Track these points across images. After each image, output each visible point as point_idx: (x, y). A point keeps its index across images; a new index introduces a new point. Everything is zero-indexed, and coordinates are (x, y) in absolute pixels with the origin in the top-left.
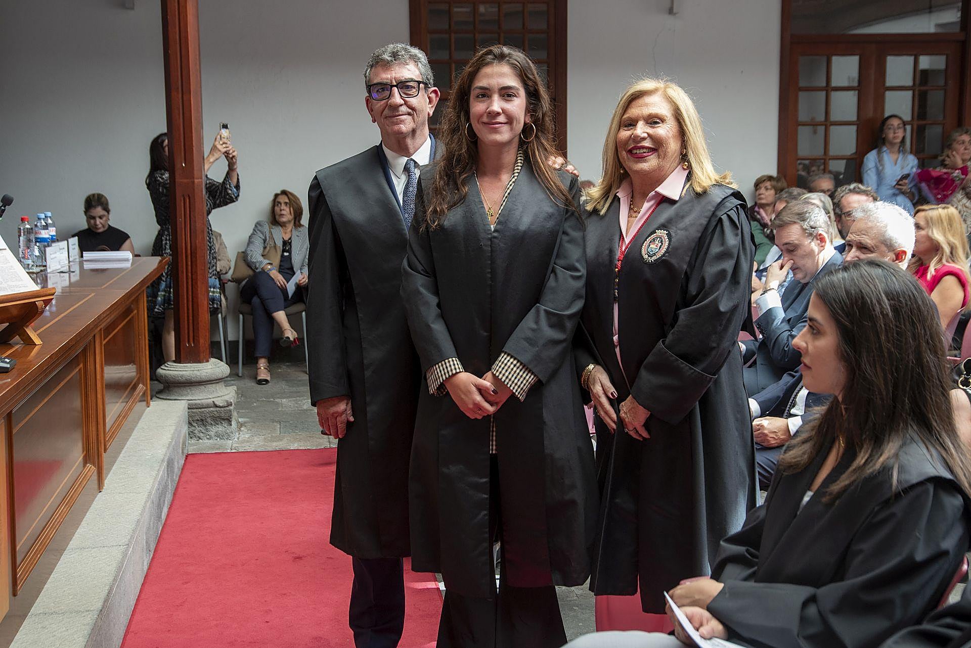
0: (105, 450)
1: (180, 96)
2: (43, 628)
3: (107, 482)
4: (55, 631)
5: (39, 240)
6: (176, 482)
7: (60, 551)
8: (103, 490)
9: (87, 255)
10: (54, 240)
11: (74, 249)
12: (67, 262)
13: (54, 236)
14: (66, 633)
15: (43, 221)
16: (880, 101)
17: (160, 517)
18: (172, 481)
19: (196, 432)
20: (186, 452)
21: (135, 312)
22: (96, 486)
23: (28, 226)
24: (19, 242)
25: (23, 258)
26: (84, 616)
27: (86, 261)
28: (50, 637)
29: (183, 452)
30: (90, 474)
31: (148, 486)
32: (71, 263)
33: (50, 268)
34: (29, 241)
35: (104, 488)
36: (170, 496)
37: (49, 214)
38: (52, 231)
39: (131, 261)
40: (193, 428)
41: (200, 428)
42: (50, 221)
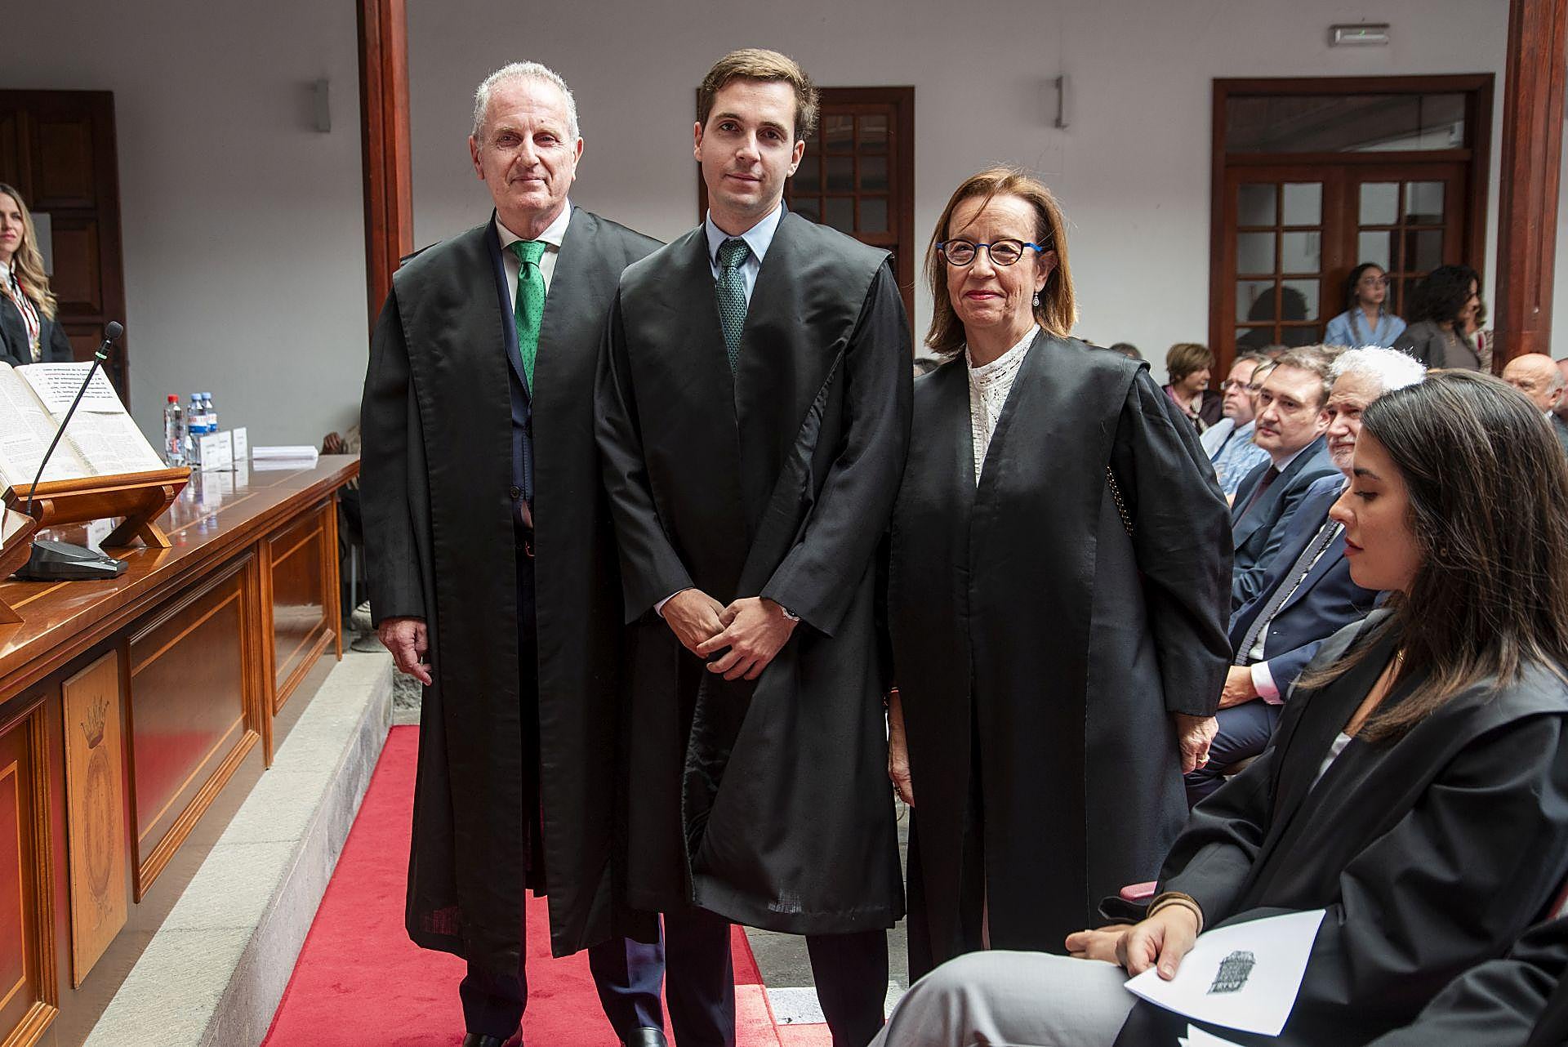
0: (275, 713)
1: (384, 237)
2: (177, 949)
3: (278, 757)
4: (192, 954)
5: (193, 430)
6: (375, 762)
7: (208, 846)
8: (271, 768)
9: (258, 452)
10: (212, 430)
11: (241, 443)
12: (231, 460)
13: (214, 425)
14: (208, 957)
15: (198, 404)
16: (1352, 245)
17: (350, 807)
18: (369, 760)
19: (405, 697)
20: (390, 723)
21: (321, 529)
22: (261, 762)
23: (177, 408)
24: (165, 429)
25: (172, 451)
26: (233, 935)
27: (256, 459)
28: (185, 962)
29: (385, 723)
30: (251, 743)
31: (333, 763)
32: (236, 463)
33: (205, 465)
34: (179, 428)
35: (273, 764)
36: (365, 780)
37: (208, 395)
38: (211, 419)
39: (317, 460)
40: (401, 692)
41: (410, 692)
42: (209, 405)
